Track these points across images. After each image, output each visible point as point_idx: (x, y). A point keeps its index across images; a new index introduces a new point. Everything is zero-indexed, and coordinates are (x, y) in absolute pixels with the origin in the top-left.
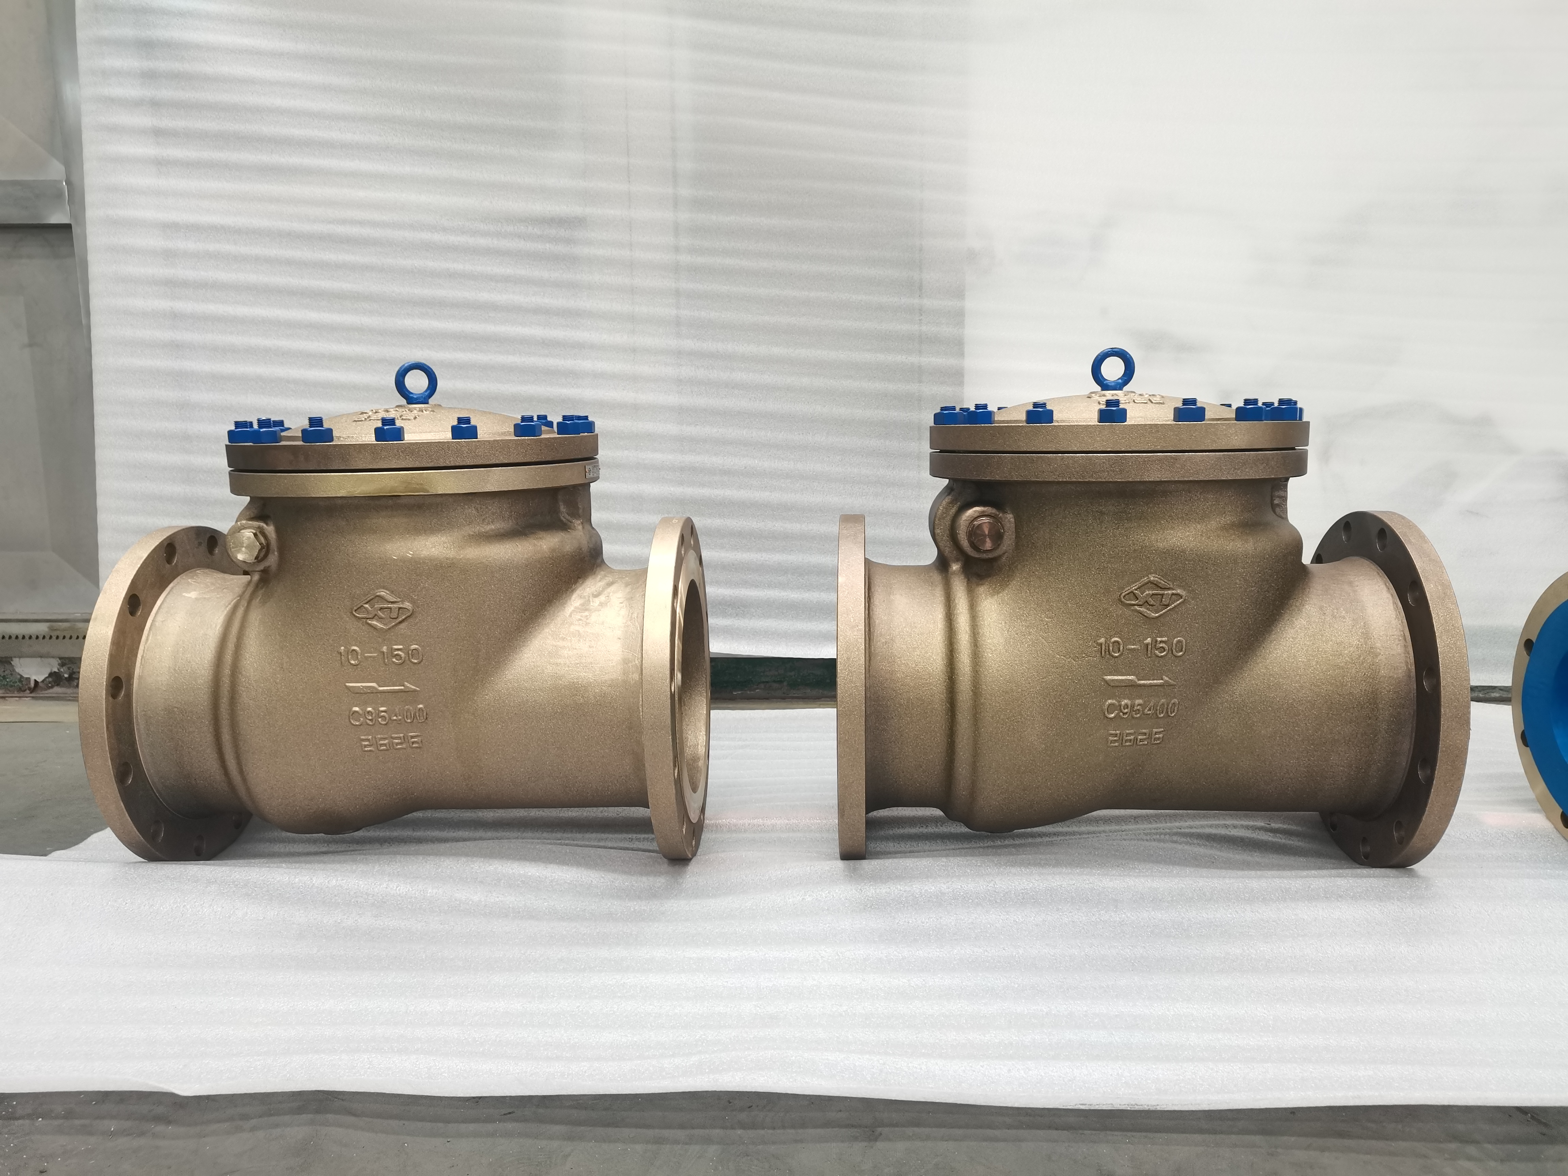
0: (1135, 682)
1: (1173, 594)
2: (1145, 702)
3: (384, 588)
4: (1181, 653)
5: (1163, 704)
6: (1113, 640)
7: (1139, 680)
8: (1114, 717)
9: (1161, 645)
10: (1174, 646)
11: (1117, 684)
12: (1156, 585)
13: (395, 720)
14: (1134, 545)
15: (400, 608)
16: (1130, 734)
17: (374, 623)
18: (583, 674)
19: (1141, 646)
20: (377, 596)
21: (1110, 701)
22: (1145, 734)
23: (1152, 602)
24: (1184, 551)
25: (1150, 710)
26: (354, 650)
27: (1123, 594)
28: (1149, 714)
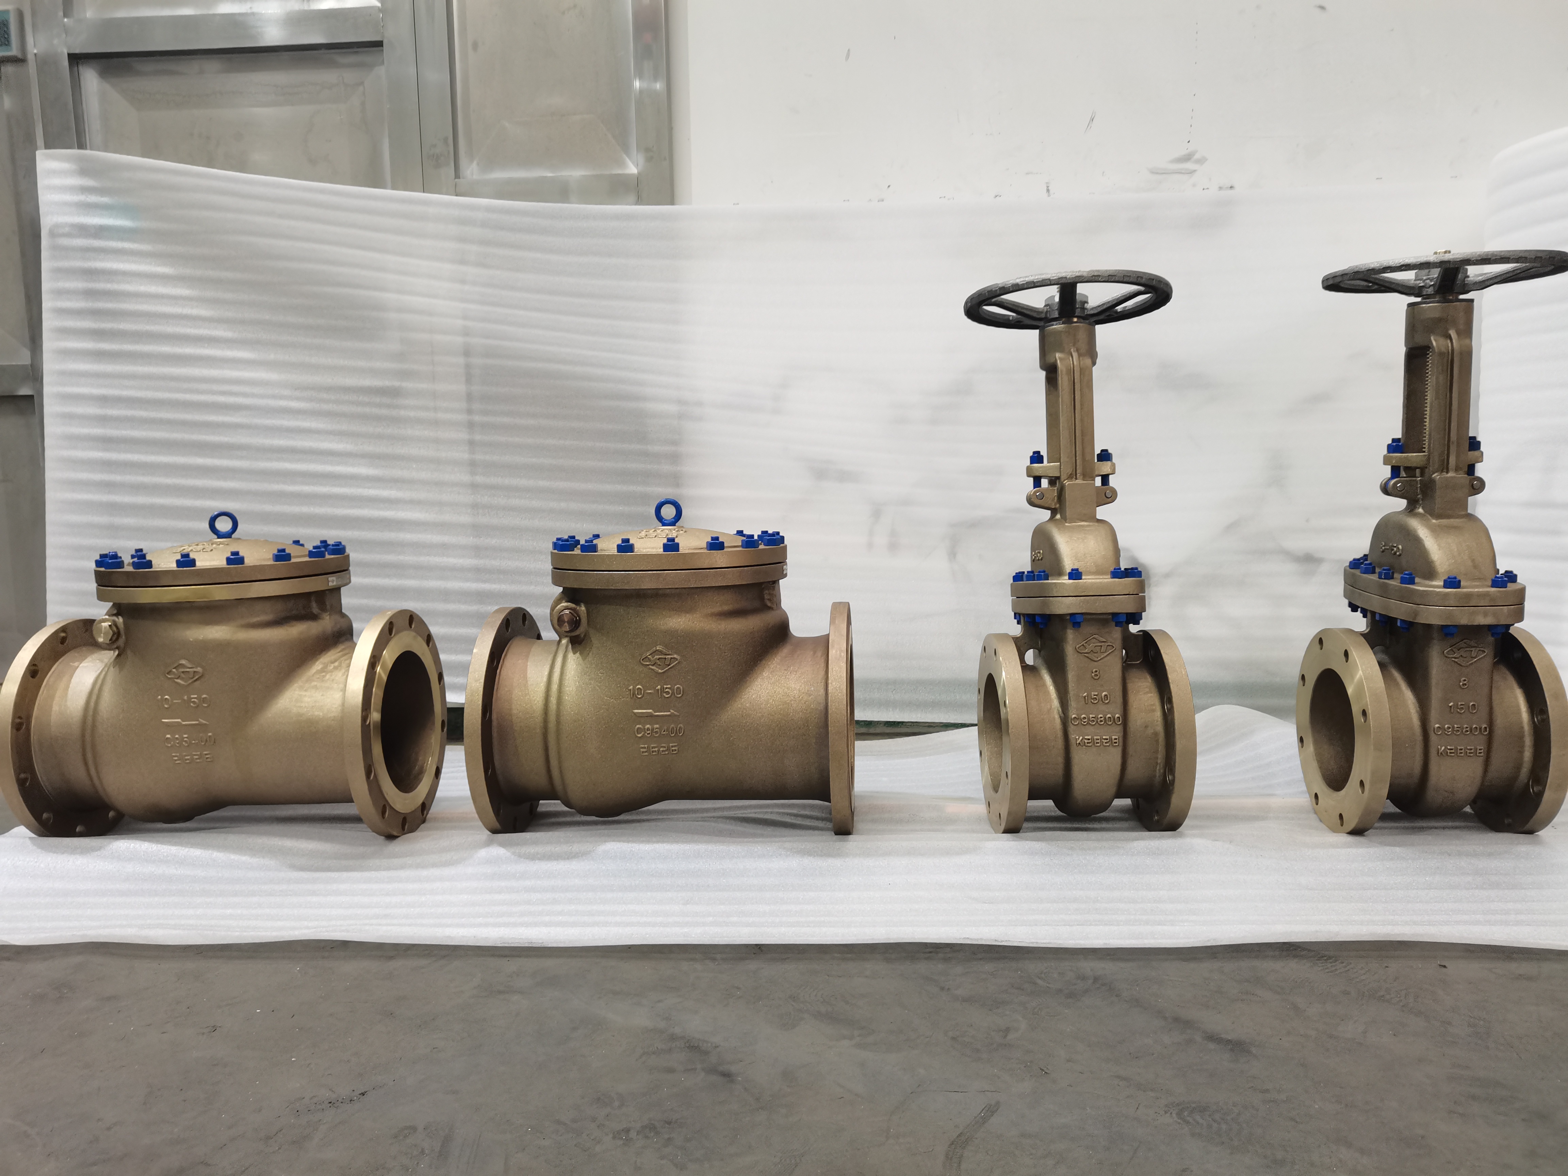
0: (652, 714)
1: (671, 658)
2: (660, 726)
3: (184, 659)
4: (680, 695)
5: (673, 728)
6: (637, 687)
7: (655, 712)
8: (642, 736)
9: (667, 690)
10: (675, 691)
11: (641, 715)
12: (661, 652)
13: (194, 743)
14: (647, 627)
15: (194, 672)
16: (655, 747)
17: (179, 681)
18: (316, 713)
19: (654, 691)
20: (181, 664)
21: (638, 726)
22: (665, 747)
23: (659, 663)
24: (677, 631)
25: (664, 731)
26: (166, 699)
27: (642, 658)
28: (664, 734)
